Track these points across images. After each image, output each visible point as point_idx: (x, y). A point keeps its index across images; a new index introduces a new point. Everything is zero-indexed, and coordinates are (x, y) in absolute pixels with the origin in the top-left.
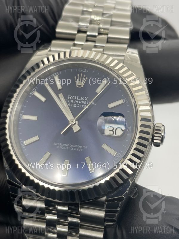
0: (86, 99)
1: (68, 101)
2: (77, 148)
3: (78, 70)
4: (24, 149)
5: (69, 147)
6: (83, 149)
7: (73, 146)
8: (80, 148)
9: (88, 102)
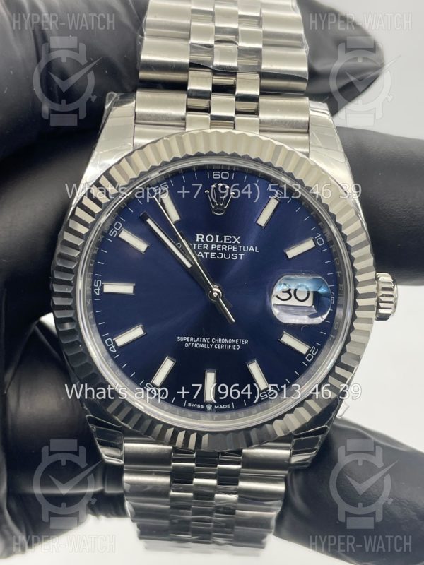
0: (237, 240)
1: (197, 246)
2: (229, 344)
3: (211, 175)
4: (116, 354)
5: (211, 342)
6: (241, 345)
7: (219, 340)
8: (234, 344)
9: (240, 247)
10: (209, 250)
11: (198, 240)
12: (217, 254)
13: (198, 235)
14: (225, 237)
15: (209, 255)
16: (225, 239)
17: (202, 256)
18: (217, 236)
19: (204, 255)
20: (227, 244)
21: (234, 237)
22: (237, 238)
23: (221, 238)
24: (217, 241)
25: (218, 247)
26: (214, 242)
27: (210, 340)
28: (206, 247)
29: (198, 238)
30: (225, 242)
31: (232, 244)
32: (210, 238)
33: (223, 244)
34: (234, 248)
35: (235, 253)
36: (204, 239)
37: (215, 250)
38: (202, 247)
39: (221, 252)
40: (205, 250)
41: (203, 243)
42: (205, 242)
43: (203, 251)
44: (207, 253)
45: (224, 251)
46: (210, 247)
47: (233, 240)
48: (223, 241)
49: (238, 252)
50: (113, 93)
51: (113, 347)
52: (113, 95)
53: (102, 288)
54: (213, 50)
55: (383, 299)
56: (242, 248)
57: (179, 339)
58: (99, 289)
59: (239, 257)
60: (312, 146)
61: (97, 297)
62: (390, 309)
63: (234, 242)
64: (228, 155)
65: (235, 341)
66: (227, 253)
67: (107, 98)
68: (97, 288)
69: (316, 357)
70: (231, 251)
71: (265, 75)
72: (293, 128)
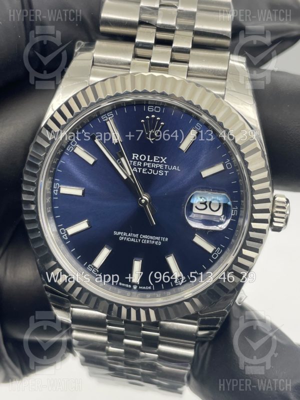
0: (163, 160)
1: (132, 163)
2: (153, 240)
3: (147, 109)
4: (67, 241)
5: (139, 238)
6: (162, 242)
7: (146, 237)
8: (156, 240)
9: (166, 166)
10: (142, 167)
11: (133, 158)
12: (148, 170)
13: (134, 154)
14: (155, 157)
15: (141, 170)
16: (155, 159)
17: (136, 170)
18: (149, 156)
19: (138, 170)
20: (156, 163)
21: (162, 158)
22: (164, 158)
23: (152, 158)
24: (148, 160)
25: (149, 164)
26: (146, 161)
27: (139, 236)
28: (139, 164)
29: (134, 157)
30: (154, 161)
31: (160, 163)
32: (143, 158)
33: (153, 162)
34: (161, 166)
35: (161, 170)
36: (139, 158)
37: (146, 167)
38: (137, 164)
39: (151, 168)
40: (139, 167)
41: (137, 161)
42: (139, 160)
43: (137, 167)
44: (140, 169)
45: (153, 168)
46: (142, 165)
47: (160, 160)
48: (153, 160)
49: (164, 170)
50: (80, 41)
51: (66, 235)
52: (80, 43)
53: (59, 190)
54: (157, 12)
55: (276, 214)
56: (167, 167)
57: (115, 233)
58: (57, 191)
59: (164, 173)
60: (228, 90)
61: (55, 196)
62: (282, 223)
63: (161, 162)
64: (158, 93)
65: (158, 238)
66: (156, 169)
67: (76, 46)
68: (56, 189)
69: (220, 256)
70: (159, 169)
71: (198, 33)
72: (215, 75)
